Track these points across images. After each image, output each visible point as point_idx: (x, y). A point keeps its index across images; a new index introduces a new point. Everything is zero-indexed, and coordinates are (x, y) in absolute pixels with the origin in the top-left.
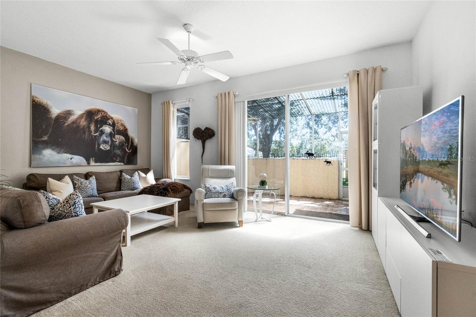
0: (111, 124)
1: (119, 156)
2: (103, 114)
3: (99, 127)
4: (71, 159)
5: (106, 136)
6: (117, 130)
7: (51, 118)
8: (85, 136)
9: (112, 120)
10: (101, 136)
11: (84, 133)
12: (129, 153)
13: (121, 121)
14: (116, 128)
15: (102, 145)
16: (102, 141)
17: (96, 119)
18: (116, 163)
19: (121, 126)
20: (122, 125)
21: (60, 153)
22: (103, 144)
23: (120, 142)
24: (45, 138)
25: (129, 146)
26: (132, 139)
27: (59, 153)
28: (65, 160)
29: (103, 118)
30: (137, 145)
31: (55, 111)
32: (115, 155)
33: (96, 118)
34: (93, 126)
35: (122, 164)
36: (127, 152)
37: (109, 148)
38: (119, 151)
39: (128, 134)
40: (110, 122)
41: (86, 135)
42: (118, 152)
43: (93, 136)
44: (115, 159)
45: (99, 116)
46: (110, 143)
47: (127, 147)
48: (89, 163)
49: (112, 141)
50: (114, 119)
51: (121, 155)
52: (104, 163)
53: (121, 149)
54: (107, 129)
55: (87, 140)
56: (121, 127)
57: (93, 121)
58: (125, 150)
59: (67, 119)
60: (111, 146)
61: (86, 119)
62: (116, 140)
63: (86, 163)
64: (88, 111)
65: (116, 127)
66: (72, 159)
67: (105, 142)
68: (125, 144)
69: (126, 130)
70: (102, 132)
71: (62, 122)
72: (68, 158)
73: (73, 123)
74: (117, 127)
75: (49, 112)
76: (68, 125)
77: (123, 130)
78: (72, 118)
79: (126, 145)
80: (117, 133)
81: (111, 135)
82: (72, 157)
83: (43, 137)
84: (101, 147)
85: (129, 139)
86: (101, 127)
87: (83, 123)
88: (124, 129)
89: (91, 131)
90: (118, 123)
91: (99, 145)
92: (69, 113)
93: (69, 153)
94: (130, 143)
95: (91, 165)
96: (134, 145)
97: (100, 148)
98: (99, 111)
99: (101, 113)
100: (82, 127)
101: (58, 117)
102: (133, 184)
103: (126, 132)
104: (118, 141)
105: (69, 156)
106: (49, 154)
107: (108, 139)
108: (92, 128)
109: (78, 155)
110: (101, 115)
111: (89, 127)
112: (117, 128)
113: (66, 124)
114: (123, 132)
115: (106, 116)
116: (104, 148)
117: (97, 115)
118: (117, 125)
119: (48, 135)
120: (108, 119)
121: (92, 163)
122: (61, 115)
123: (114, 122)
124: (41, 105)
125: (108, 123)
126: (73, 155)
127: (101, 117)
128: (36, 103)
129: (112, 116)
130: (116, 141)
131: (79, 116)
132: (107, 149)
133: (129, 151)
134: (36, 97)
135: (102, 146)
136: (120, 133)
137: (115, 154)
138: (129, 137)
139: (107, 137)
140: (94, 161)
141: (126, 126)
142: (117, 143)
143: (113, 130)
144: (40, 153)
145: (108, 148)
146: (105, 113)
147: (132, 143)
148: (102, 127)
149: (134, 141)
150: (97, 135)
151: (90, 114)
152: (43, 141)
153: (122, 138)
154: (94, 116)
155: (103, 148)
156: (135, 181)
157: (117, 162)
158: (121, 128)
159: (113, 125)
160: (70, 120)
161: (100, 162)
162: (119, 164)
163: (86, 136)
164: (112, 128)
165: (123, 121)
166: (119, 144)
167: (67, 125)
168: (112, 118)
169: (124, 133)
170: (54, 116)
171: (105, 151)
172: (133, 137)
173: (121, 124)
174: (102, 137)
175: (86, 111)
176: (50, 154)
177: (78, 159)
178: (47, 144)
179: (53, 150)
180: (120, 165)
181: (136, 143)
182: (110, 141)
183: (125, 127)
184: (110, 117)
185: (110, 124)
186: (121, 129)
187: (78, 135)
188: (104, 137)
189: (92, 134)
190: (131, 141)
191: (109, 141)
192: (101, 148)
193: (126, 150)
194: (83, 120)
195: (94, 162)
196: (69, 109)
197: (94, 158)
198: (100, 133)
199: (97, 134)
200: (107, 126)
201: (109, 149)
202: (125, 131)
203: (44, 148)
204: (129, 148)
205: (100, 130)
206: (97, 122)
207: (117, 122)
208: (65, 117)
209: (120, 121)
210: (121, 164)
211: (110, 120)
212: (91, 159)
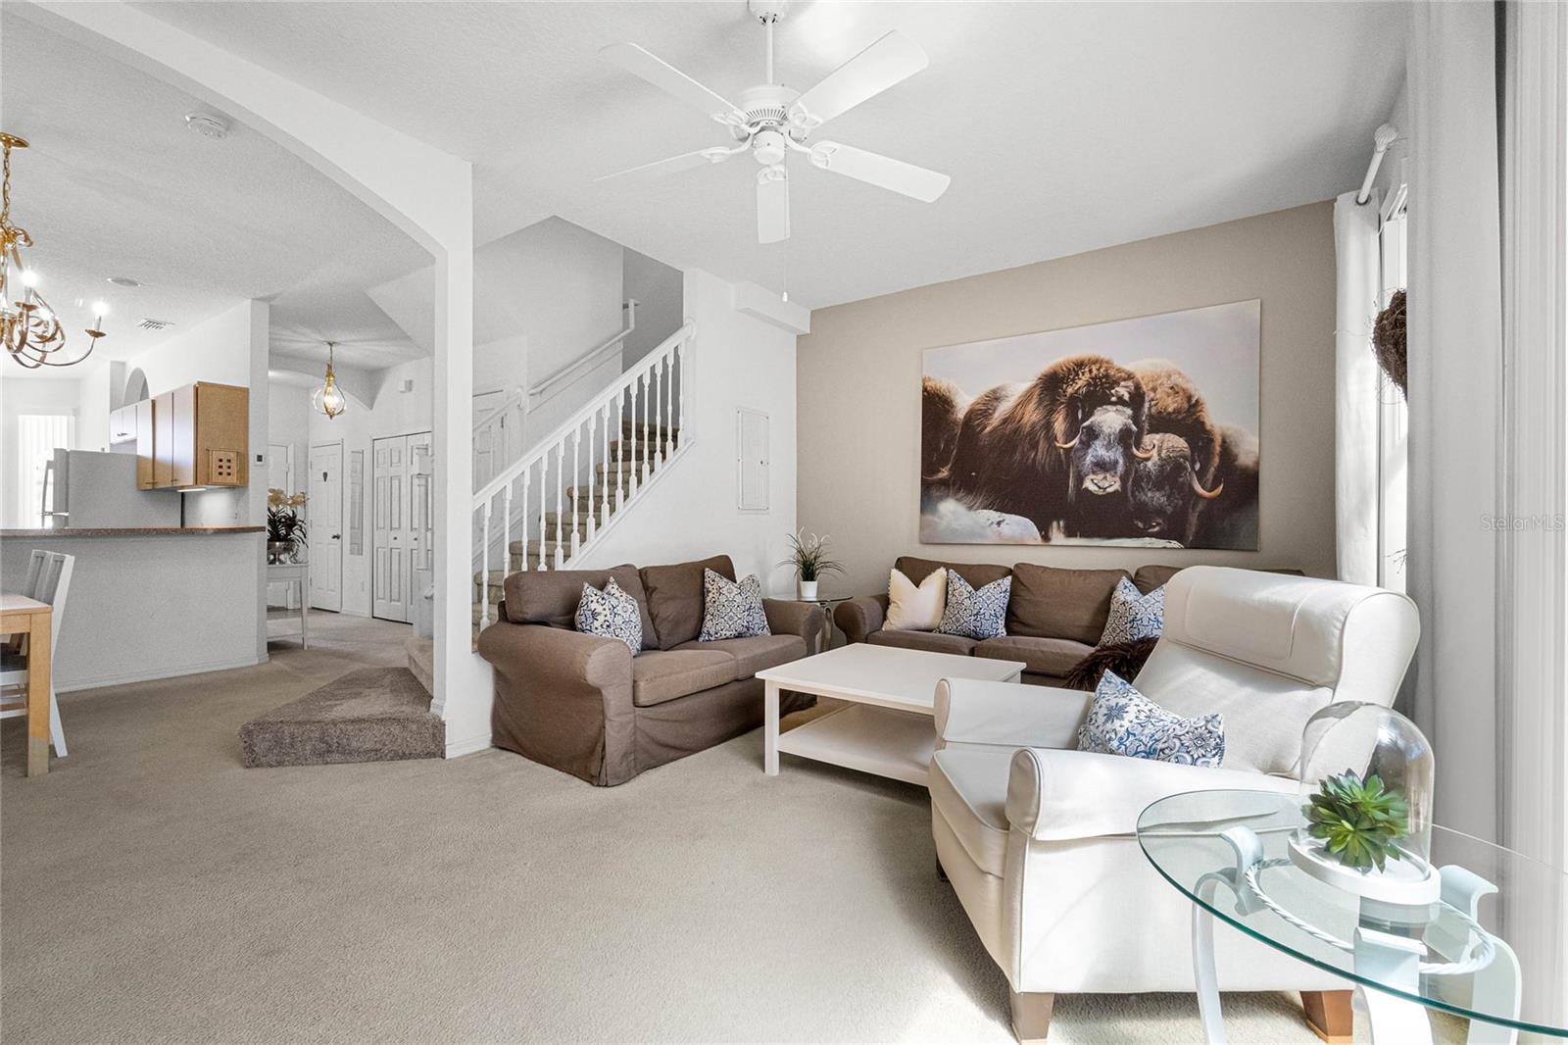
0: (1126, 397)
1: (1160, 512)
2: (1095, 372)
3: (1080, 417)
4: (999, 523)
5: (1105, 443)
6: (1150, 416)
7: (955, 422)
8: (1036, 455)
9: (1130, 383)
10: (1089, 446)
11: (1034, 446)
12: (1211, 500)
13: (1170, 376)
14: (1146, 410)
15: (1091, 476)
16: (1092, 462)
17: (1072, 394)
18: (1147, 539)
19: (1169, 395)
20: (1175, 390)
21: (975, 507)
22: (1094, 473)
23: (1164, 462)
24: (944, 473)
25: (1213, 469)
26: (1228, 441)
27: (970, 508)
28: (983, 527)
29: (1096, 385)
30: (1257, 463)
31: (964, 402)
32: (1145, 513)
33: (1070, 390)
34: (1061, 419)
35: (1175, 544)
36: (1200, 497)
37: (1117, 486)
38: (1158, 494)
39: (1203, 423)
40: (1123, 391)
41: (1040, 450)
42: (1155, 498)
43: (1062, 450)
44: (1140, 525)
45: (1080, 383)
46: (1120, 468)
47: (1201, 475)
48: (1046, 538)
49: (1129, 457)
50: (1138, 376)
51: (1169, 510)
52: (1095, 539)
53: (1167, 488)
54: (1111, 419)
55: (1043, 467)
56: (1170, 400)
57: (1063, 403)
58: (1187, 490)
59: (990, 414)
60: (1124, 479)
61: (1040, 402)
62: (1147, 455)
63: (1039, 538)
64: (1045, 376)
65: (1147, 405)
66: (1002, 525)
67: (1102, 466)
68: (1188, 464)
69: (1193, 406)
70: (1092, 434)
71: (978, 425)
72: (992, 523)
73: (1005, 421)
74: (1153, 403)
75: (952, 407)
76: (995, 430)
77: (1177, 411)
78: (1003, 409)
79: (1193, 468)
80: (1150, 425)
81: (1127, 439)
82: (1001, 519)
83: (939, 471)
84: (1088, 484)
85: (1212, 441)
86: (1088, 415)
87: (1032, 415)
88: (1186, 406)
89: (1056, 438)
90: (1154, 390)
91: (1080, 479)
92: (994, 397)
93: (995, 507)
94: (1217, 460)
95: (1053, 542)
96: (1236, 463)
97: (1084, 487)
98: (1080, 365)
99: (1087, 369)
100: (1028, 429)
101: (971, 415)
102: (1129, 625)
103: (1194, 414)
104: (1155, 458)
105: (994, 516)
106: (951, 510)
107: (1115, 454)
108: (1059, 425)
109: (1016, 514)
110: (1087, 375)
111: (1048, 426)
112: (1150, 408)
113: (988, 429)
114: (1180, 417)
115: (1107, 376)
116: (1099, 487)
117: (1073, 380)
118: (1152, 395)
119: (949, 466)
120: (1116, 383)
121: (1057, 537)
122: (978, 407)
123: (1138, 387)
124: (938, 395)
125: (1114, 399)
126: (1004, 514)
127: (1089, 384)
128: (927, 392)
129: (1129, 367)
130: (1148, 459)
131: (1022, 396)
132: (1110, 490)
133: (1210, 491)
134: (930, 379)
135: (1092, 480)
136: (1162, 423)
137: (1144, 504)
138: (1208, 433)
139: (1109, 447)
140: (1062, 530)
141: (1193, 393)
142: (1149, 464)
143: (1136, 418)
144: (934, 511)
145: (1112, 484)
146: (1105, 365)
147: (1228, 454)
148: (1091, 414)
149: (1237, 446)
150: (1072, 447)
151: (1052, 384)
152: (941, 479)
153: (1176, 443)
154: (1065, 386)
155: (1092, 488)
156: (1139, 617)
157: (1151, 535)
158: (1171, 404)
159: (1137, 399)
160: (996, 415)
161: (1083, 536)
162: (1162, 543)
163: (1040, 453)
164: (1129, 411)
165: (1179, 374)
166: (1162, 466)
167: (991, 432)
168: (1130, 377)
169: (1187, 421)
170: (961, 414)
171: (1102, 496)
172: (1229, 433)
173: (1172, 388)
174: (1090, 451)
175: (1040, 379)
176: (953, 513)
177: (1018, 525)
178: (948, 487)
179: (958, 500)
180: (1165, 548)
181: (1248, 453)
182: (1121, 461)
183: (1189, 398)
184: (1123, 374)
185: (1121, 401)
186: (1170, 410)
187: (1017, 456)
188: (1099, 450)
189: (1058, 445)
190: (1218, 449)
191: (1117, 462)
192: (1086, 489)
193: (1191, 487)
194: (1032, 406)
195: (1062, 536)
196: (993, 386)
197: (1062, 523)
198: (1084, 439)
199: (1076, 441)
200: (1109, 407)
201: (1116, 491)
202: (1188, 409)
203: (941, 499)
204: (1210, 481)
205: (1084, 428)
206: (1073, 403)
207: (1151, 386)
208: (986, 411)
209: (1163, 379)
210: (1168, 545)
211: (1122, 383)
212: (1055, 524)
